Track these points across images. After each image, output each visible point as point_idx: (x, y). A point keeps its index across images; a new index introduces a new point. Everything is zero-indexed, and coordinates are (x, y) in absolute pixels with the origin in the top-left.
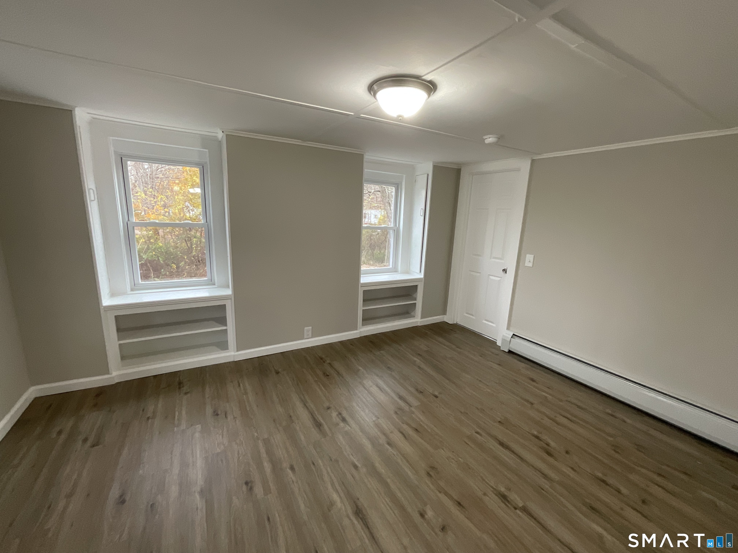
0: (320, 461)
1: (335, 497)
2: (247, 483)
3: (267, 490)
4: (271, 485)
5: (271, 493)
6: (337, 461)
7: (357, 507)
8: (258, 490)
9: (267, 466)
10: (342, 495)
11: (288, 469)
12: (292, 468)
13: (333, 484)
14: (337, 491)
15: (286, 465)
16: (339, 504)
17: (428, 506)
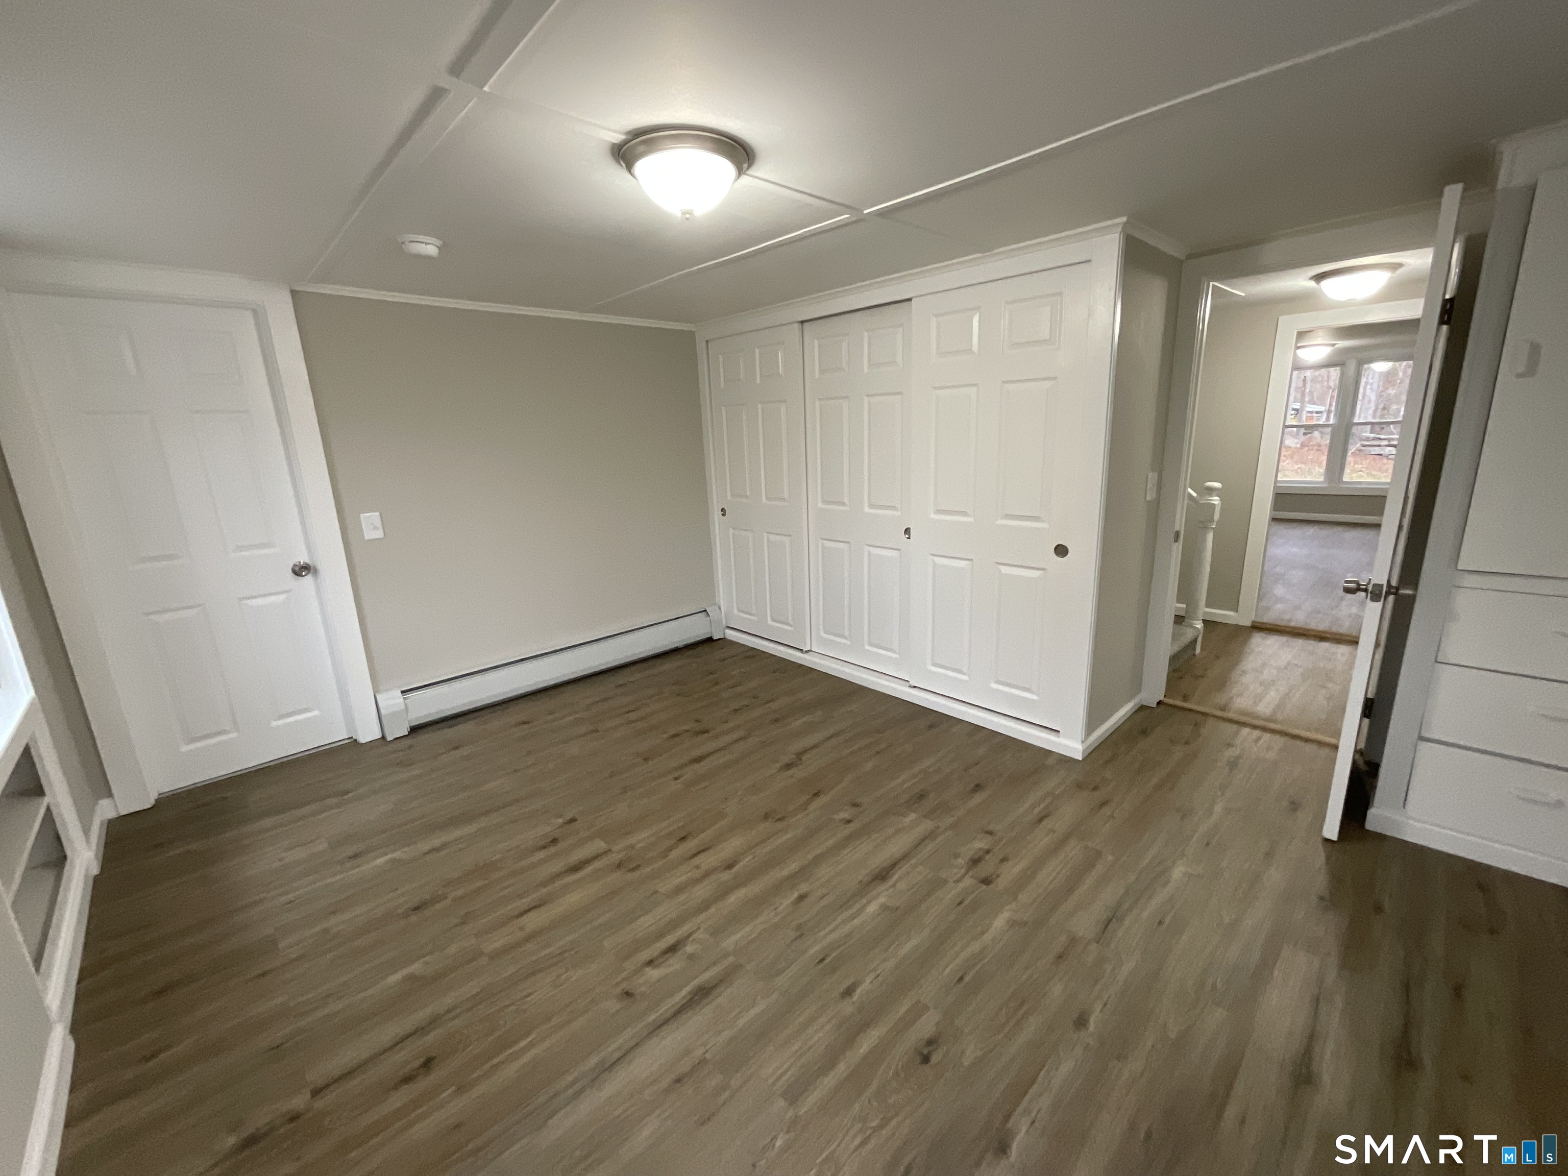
0: (812, 951)
1: (872, 908)
2: (926, 1059)
3: (918, 1010)
4: (903, 1010)
5: (919, 1001)
6: (799, 927)
7: (873, 880)
8: (926, 1026)
9: (866, 1043)
10: (864, 901)
11: (855, 999)
12: (848, 992)
13: (853, 917)
14: (864, 907)
15: (847, 1008)
16: (882, 900)
17: (835, 816)
